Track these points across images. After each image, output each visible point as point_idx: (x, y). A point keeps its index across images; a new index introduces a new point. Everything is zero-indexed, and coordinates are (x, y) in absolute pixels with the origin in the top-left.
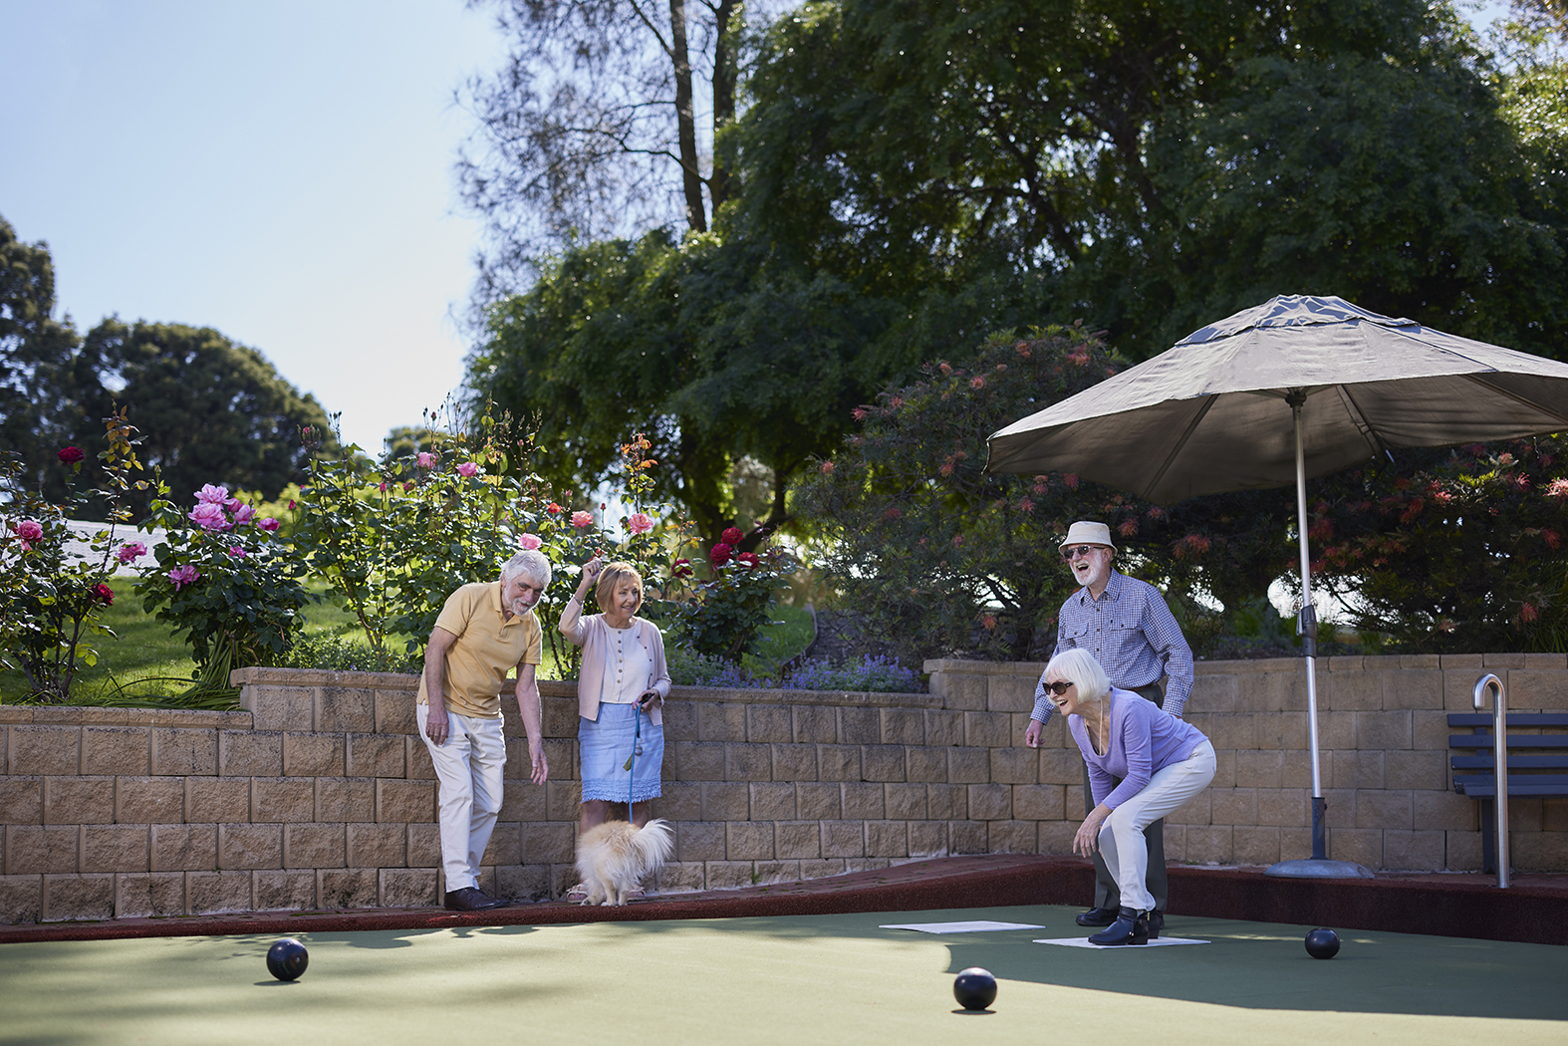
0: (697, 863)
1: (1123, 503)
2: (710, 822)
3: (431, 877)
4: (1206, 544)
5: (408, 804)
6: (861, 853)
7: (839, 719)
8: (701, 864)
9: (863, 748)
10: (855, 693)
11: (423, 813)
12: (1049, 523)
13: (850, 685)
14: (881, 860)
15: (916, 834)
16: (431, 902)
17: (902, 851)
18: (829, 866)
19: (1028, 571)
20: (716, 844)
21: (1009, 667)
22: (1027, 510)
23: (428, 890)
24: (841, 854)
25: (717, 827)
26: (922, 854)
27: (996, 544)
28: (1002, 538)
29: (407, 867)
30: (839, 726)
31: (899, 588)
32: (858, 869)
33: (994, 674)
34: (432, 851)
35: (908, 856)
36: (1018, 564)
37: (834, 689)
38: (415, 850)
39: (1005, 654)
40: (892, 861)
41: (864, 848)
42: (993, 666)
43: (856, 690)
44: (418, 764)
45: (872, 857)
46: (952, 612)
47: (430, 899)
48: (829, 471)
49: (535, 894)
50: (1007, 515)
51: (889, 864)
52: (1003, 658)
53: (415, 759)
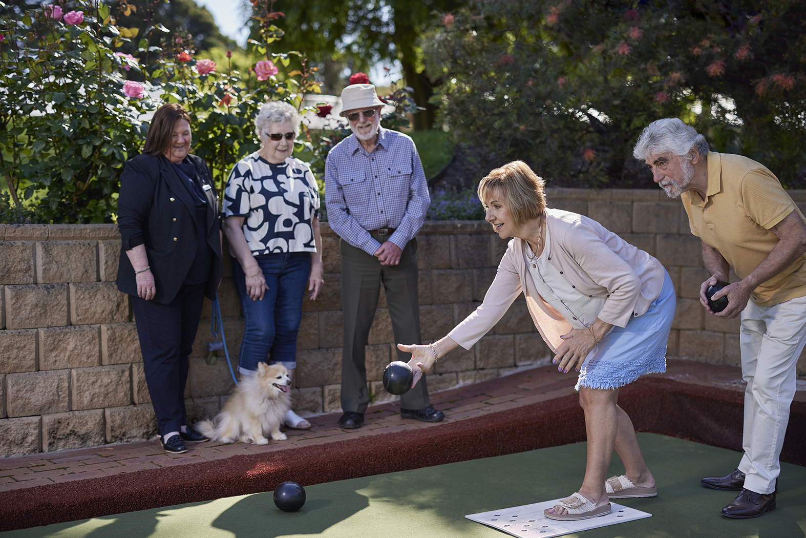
0: (314, 389)
1: (711, 47)
2: (327, 349)
3: (32, 426)
4: (791, 82)
5: (6, 355)
6: (472, 367)
7: (453, 246)
8: (319, 389)
9: (475, 271)
10: (468, 222)
11: (24, 363)
12: (643, 66)
13: (463, 214)
14: (491, 371)
15: (523, 346)
16: (34, 451)
17: (511, 361)
18: (443, 381)
19: (623, 109)
20: (333, 370)
21: (607, 193)
22: (623, 53)
23: (30, 439)
24: (455, 368)
25: (334, 354)
26: (528, 362)
27: (596, 84)
28: (600, 79)
29: (7, 417)
30: (453, 252)
31: (509, 125)
32: (469, 382)
33: (593, 200)
34: (33, 400)
35: (515, 366)
36: (616, 102)
37: (449, 218)
38: (14, 401)
39: (602, 182)
40: (501, 371)
41: (475, 362)
42: (593, 193)
43: (470, 218)
44: (18, 314)
45: (482, 369)
46: (555, 146)
47: (32, 447)
48: (450, 22)
49: (147, 433)
50: (604, 58)
51: (498, 374)
52: (601, 186)
53: (15, 309)
